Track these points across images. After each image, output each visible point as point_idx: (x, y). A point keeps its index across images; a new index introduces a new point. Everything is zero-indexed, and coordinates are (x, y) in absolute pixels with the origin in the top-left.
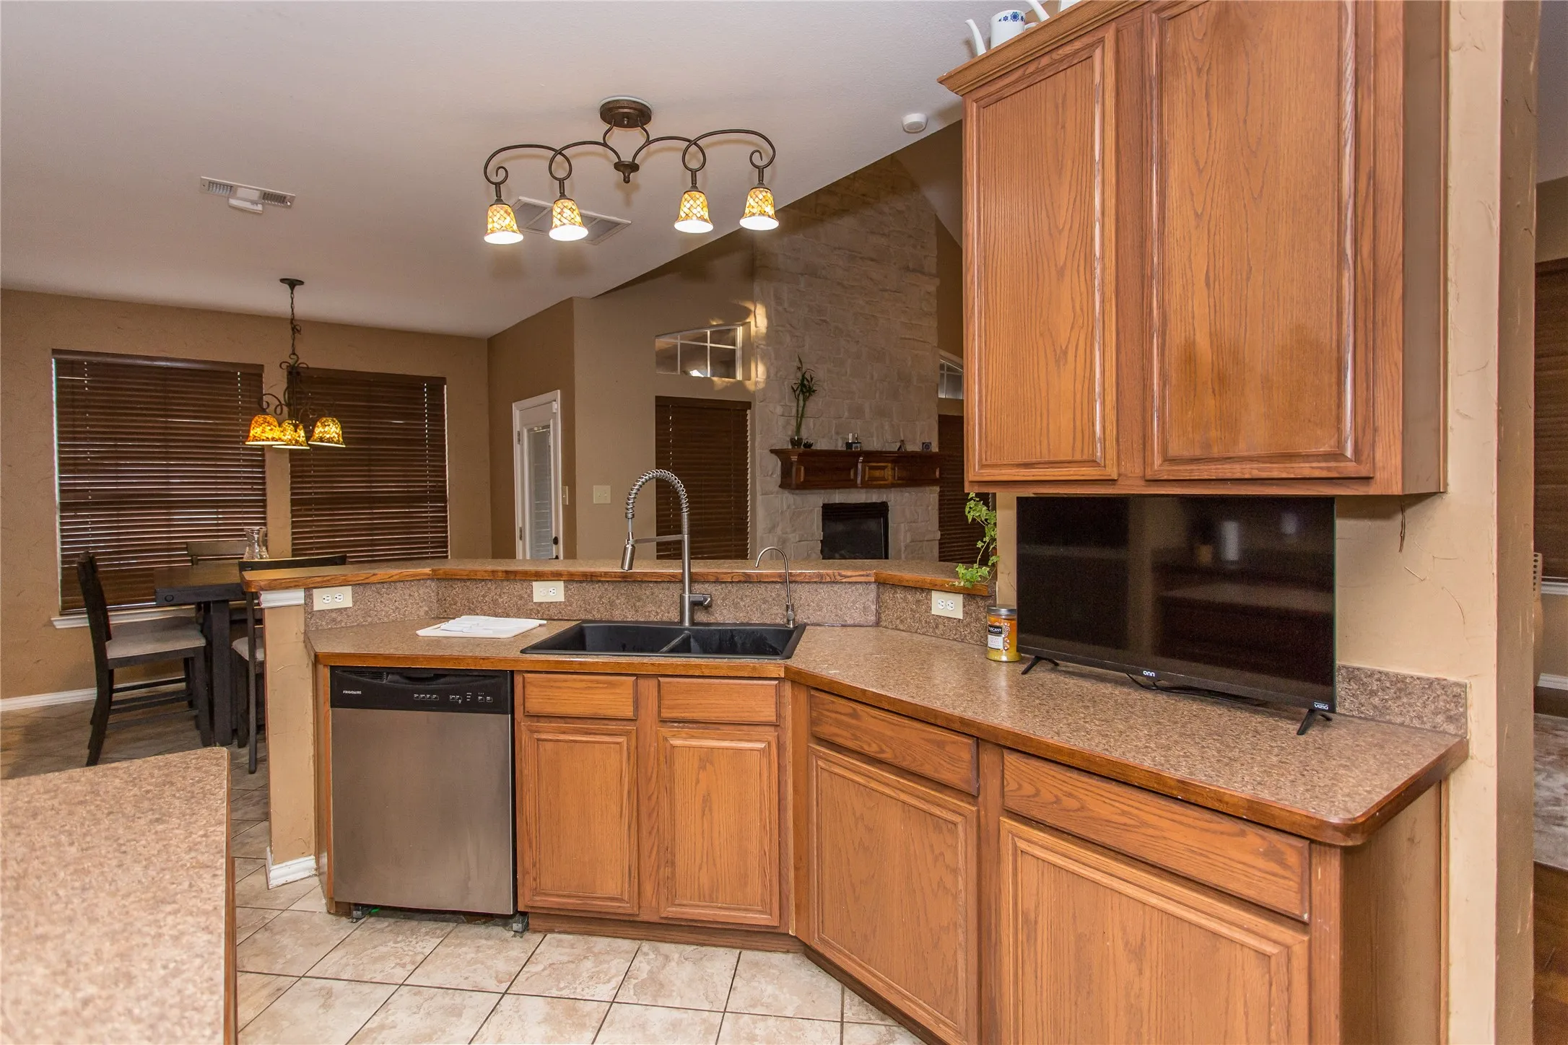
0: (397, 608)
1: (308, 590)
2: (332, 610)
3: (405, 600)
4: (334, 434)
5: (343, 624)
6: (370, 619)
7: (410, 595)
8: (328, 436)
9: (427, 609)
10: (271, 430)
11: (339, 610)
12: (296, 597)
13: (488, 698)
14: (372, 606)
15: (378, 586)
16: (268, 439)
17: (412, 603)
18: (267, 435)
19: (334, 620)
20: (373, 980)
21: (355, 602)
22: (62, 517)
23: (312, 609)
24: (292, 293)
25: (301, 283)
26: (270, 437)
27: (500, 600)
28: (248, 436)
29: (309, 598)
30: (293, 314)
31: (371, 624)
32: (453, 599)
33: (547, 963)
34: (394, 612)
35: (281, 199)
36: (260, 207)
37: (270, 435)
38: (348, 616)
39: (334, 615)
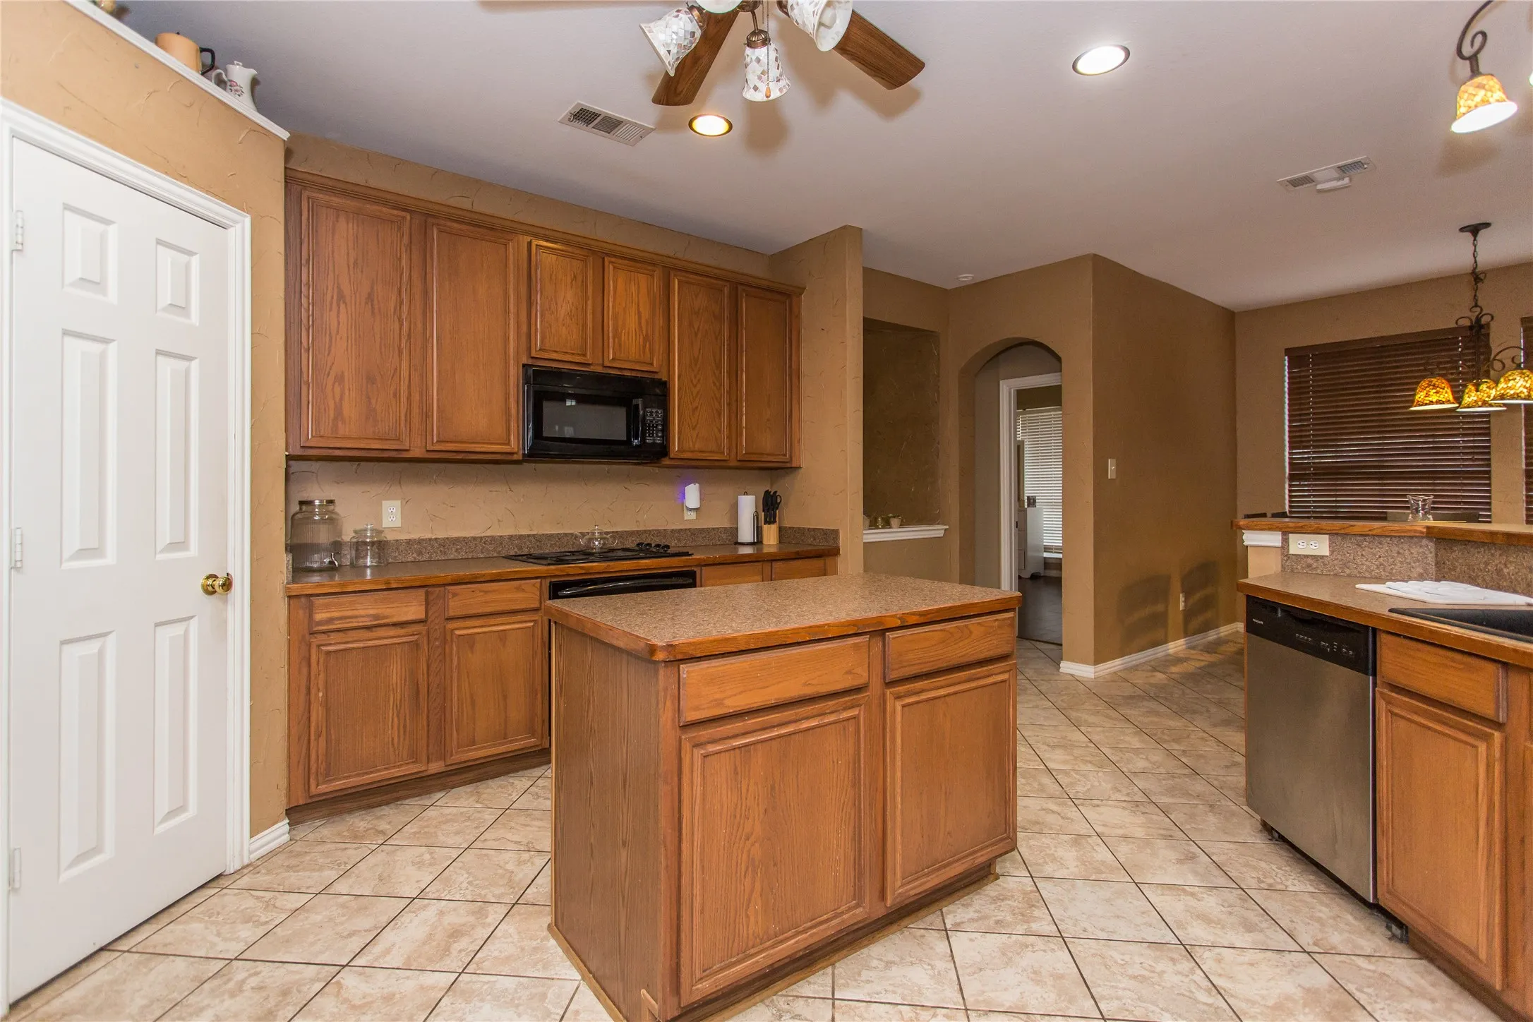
0: (1381, 564)
1: (1285, 534)
2: (1307, 556)
3: (1393, 557)
4: (1521, 389)
5: (1319, 571)
6: (1348, 571)
7: (1399, 553)
8: (1512, 392)
9: (1421, 571)
10: (1437, 393)
11: (1315, 557)
12: (1274, 539)
13: (1351, 652)
14: (1352, 558)
15: (1358, 538)
16: (1431, 403)
17: (1401, 563)
18: (1431, 399)
19: (1309, 566)
20: (1228, 873)
21: (1332, 552)
22: (1290, 486)
23: (1288, 551)
24: (1475, 240)
25: (1487, 225)
26: (1434, 400)
27: (1506, 571)
28: (1413, 401)
29: (1285, 541)
30: (1476, 262)
31: (1349, 576)
32: (1452, 563)
33: (1380, 969)
34: (1378, 568)
35: (1358, 165)
36: (1347, 180)
37: (1434, 398)
38: (1325, 564)
39: (1309, 561)
